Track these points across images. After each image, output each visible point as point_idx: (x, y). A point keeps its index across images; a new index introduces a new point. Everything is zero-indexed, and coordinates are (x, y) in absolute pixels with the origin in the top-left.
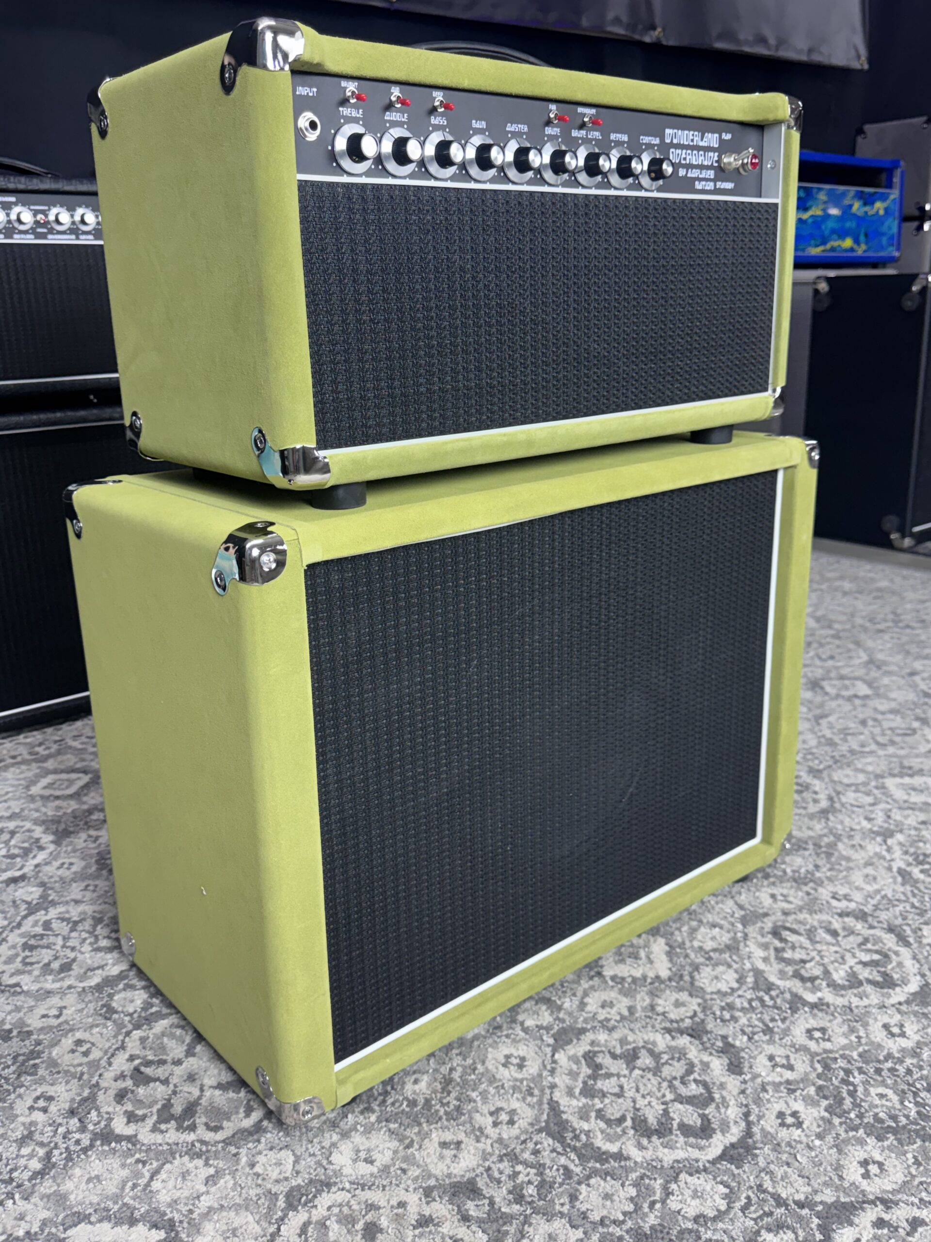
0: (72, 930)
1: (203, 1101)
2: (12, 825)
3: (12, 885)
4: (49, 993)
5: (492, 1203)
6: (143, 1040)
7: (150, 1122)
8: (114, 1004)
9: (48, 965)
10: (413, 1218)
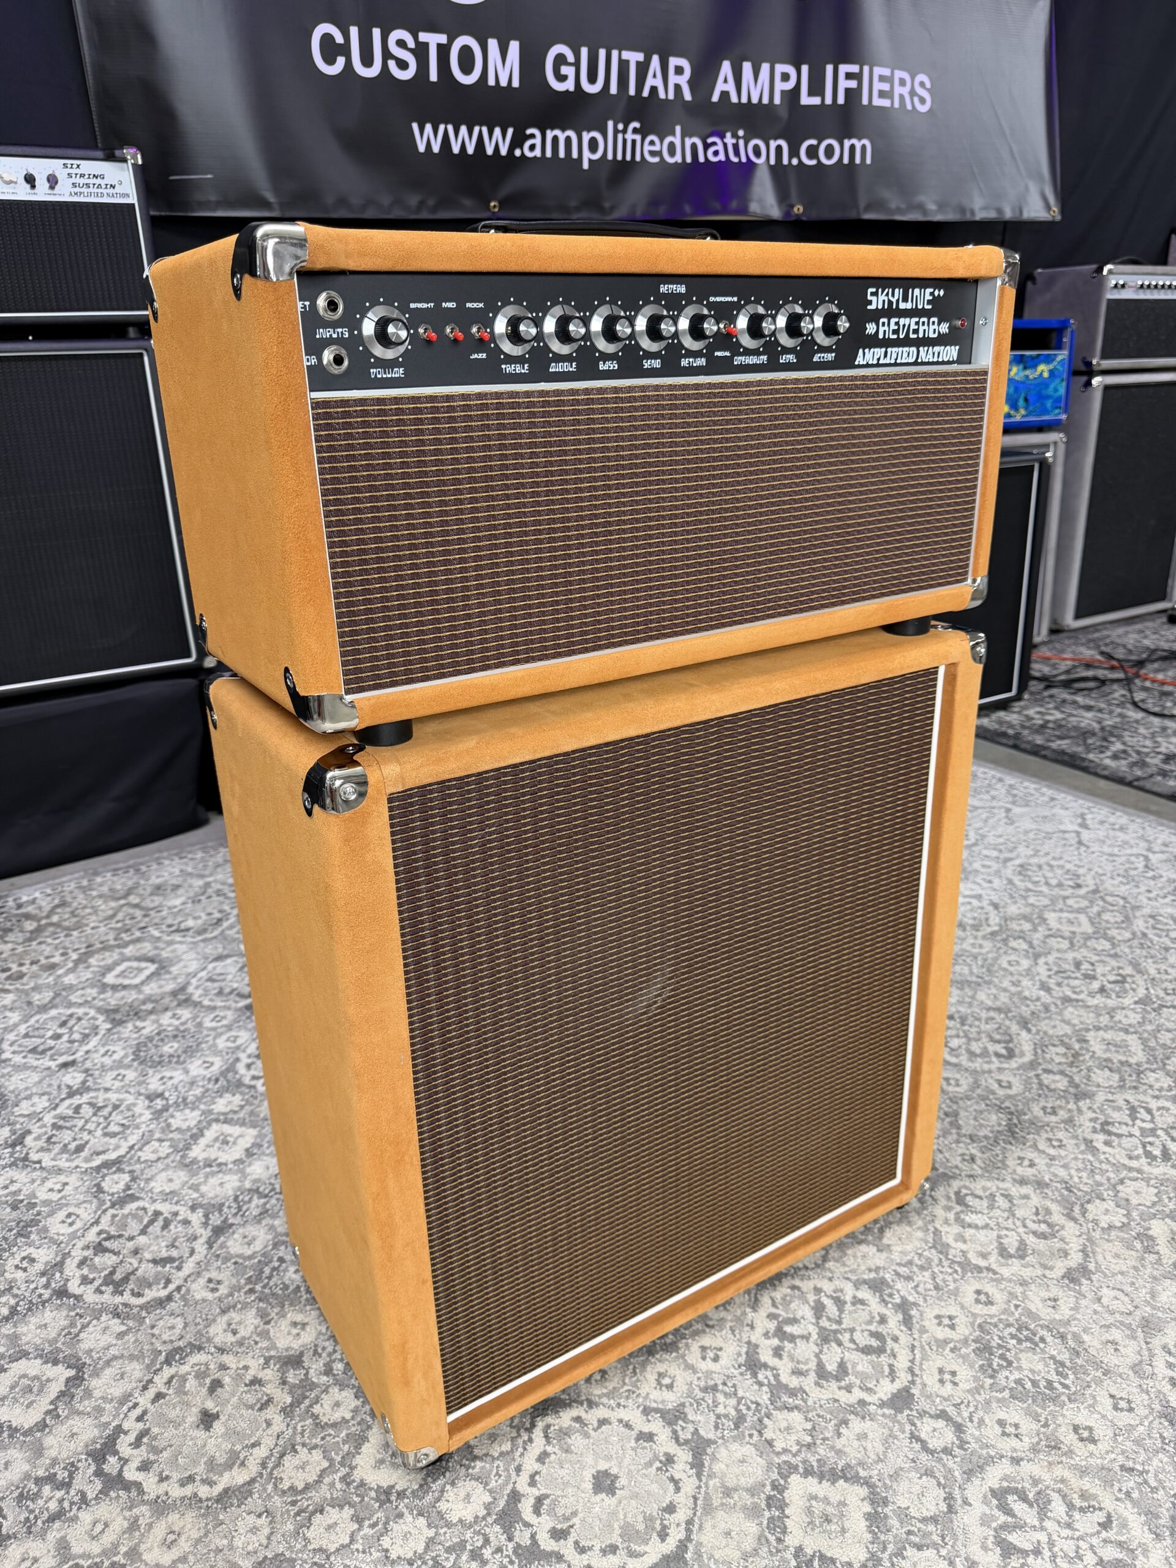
0: (95, 1114)
1: (139, 1273)
2: (80, 1011)
3: (63, 1071)
4: (60, 1171)
5: (306, 1374)
6: (114, 1216)
7: (96, 1283)
8: (103, 1184)
9: (65, 1146)
10: (248, 1378)
